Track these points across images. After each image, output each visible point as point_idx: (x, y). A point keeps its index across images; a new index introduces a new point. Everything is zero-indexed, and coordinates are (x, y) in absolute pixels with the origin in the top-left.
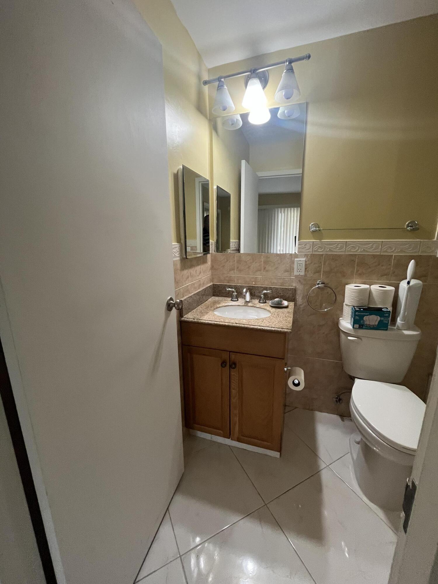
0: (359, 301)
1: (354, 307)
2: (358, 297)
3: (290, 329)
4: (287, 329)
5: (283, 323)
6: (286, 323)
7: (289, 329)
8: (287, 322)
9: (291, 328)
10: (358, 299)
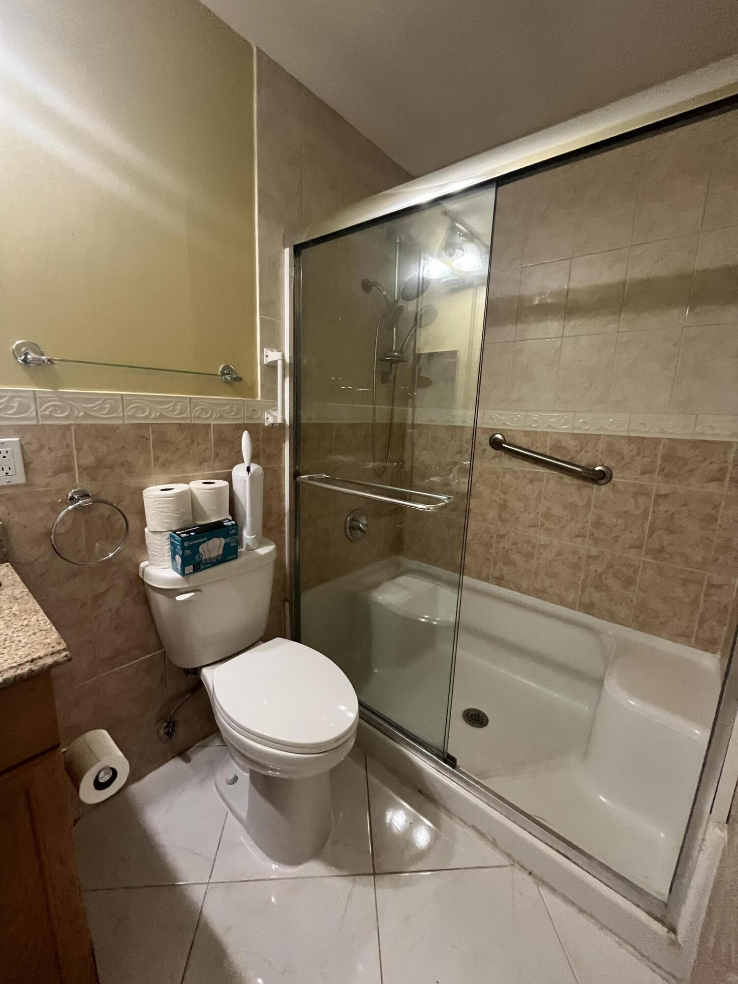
0: (181, 519)
1: (175, 532)
2: (177, 511)
3: (64, 650)
4: (53, 654)
5: (23, 641)
6: (33, 636)
7: (59, 652)
8: (34, 634)
9: (63, 645)
10: (178, 516)
